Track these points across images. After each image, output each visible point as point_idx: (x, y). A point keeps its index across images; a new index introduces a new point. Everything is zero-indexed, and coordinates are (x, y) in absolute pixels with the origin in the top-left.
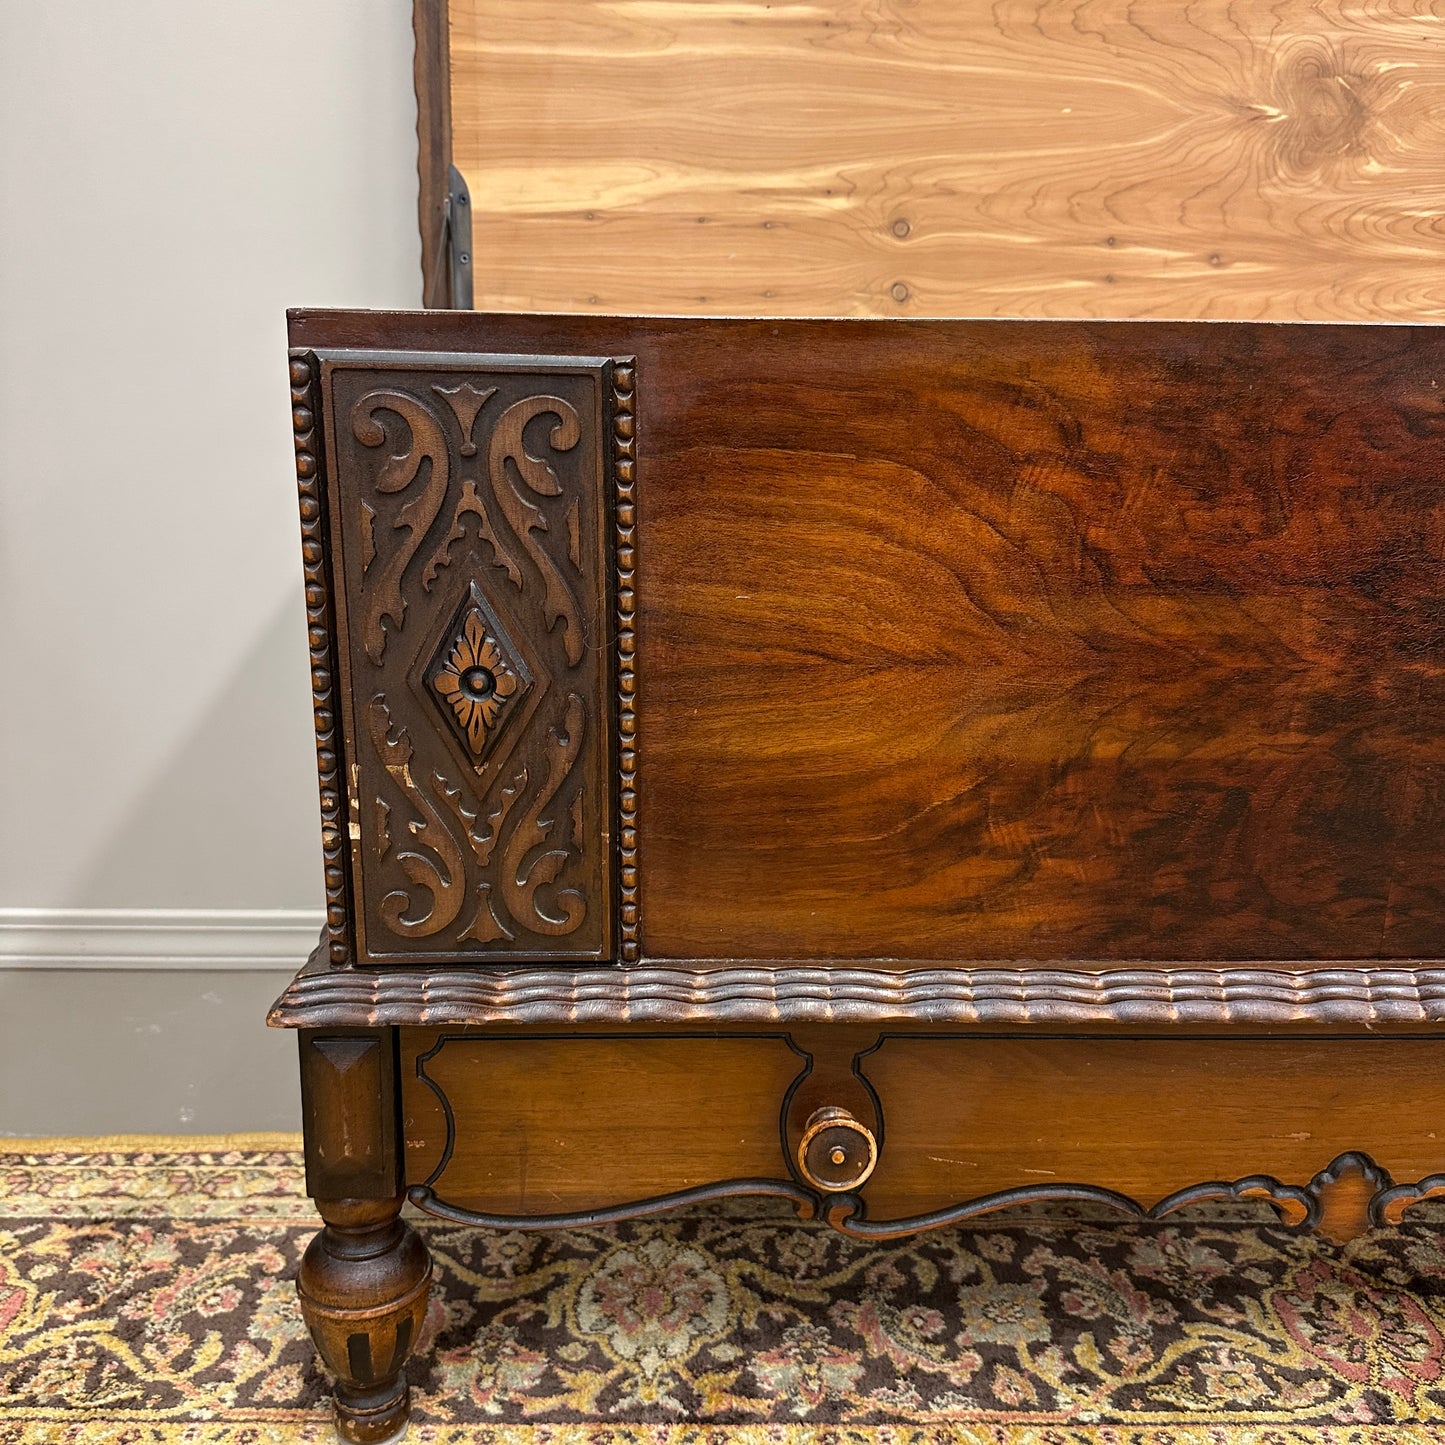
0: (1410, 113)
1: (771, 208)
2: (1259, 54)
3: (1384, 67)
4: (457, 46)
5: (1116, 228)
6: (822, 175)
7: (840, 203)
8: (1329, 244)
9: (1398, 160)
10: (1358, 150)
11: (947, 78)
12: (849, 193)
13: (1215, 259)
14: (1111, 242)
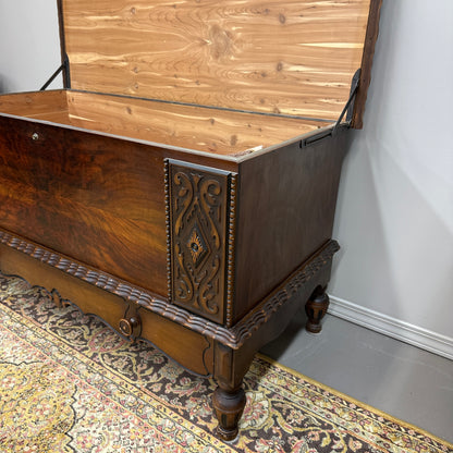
0: (240, 42)
1: (114, 64)
2: (205, 26)
3: (234, 28)
4: (66, 27)
5: (176, 73)
6: (121, 57)
7: (125, 64)
8: (223, 80)
9: (239, 56)
10: (230, 54)
11: (142, 33)
12: (127, 61)
13: (197, 82)
14: (176, 76)
